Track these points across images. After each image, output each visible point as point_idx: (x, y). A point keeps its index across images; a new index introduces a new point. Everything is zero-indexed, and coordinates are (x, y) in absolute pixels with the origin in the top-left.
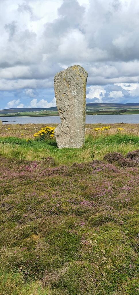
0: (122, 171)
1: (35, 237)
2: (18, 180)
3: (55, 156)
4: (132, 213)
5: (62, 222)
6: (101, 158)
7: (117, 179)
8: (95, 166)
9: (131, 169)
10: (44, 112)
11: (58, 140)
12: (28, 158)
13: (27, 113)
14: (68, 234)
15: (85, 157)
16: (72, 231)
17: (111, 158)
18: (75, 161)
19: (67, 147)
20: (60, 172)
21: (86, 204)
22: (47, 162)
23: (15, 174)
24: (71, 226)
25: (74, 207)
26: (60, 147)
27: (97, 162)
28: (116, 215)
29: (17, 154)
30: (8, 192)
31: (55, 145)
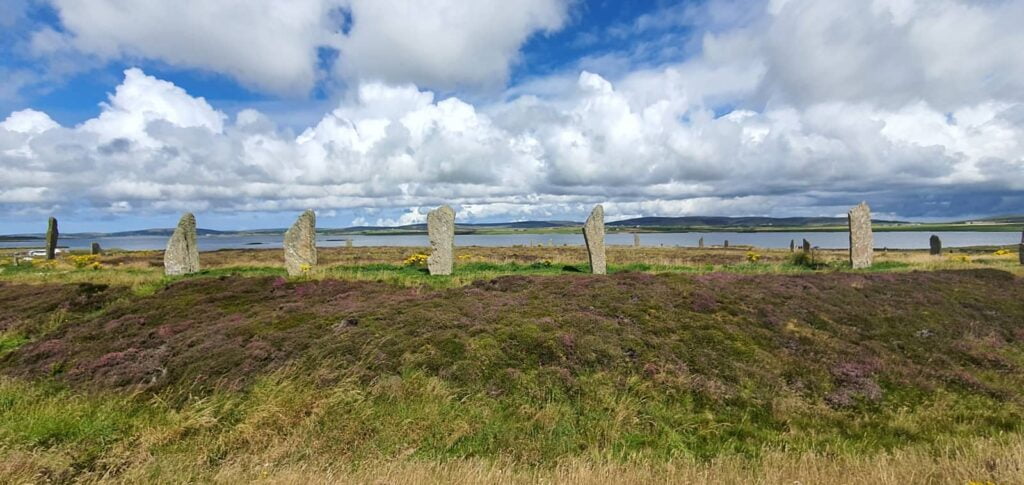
0: (487, 294)
1: (429, 346)
2: (407, 303)
3: (430, 282)
4: (499, 326)
5: (448, 334)
6: (469, 283)
7: (485, 301)
8: (466, 290)
9: (494, 293)
10: (393, 231)
11: (429, 268)
12: (408, 284)
13: (374, 232)
14: (454, 342)
15: (455, 283)
16: (457, 340)
17: (478, 284)
18: (448, 286)
19: (439, 273)
20: (439, 296)
21: (464, 320)
22: (424, 287)
23: (402, 298)
24: (456, 336)
25: (456, 323)
26: (432, 274)
27: (466, 287)
28: (487, 327)
29: (396, 280)
30: (400, 313)
31: (427, 271)
